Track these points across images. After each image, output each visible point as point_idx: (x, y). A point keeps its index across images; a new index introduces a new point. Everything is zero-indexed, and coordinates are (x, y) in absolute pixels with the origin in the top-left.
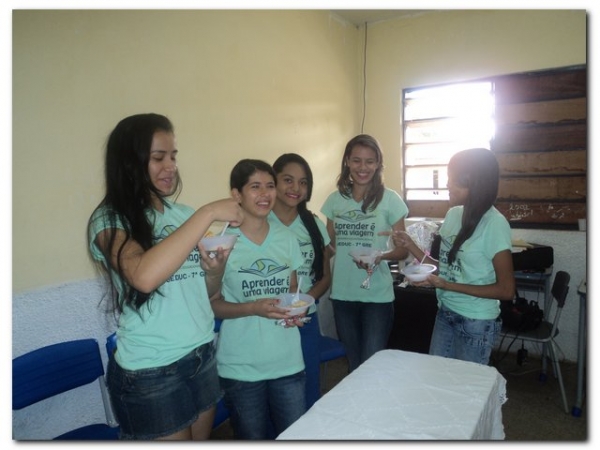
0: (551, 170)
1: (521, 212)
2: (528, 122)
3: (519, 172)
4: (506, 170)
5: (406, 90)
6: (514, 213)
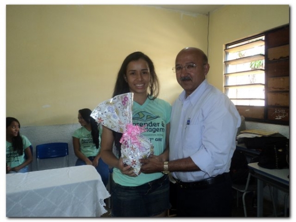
1: (281, 114)
2: (285, 58)
3: (280, 89)
4: (273, 88)
5: (227, 45)
6: (277, 114)
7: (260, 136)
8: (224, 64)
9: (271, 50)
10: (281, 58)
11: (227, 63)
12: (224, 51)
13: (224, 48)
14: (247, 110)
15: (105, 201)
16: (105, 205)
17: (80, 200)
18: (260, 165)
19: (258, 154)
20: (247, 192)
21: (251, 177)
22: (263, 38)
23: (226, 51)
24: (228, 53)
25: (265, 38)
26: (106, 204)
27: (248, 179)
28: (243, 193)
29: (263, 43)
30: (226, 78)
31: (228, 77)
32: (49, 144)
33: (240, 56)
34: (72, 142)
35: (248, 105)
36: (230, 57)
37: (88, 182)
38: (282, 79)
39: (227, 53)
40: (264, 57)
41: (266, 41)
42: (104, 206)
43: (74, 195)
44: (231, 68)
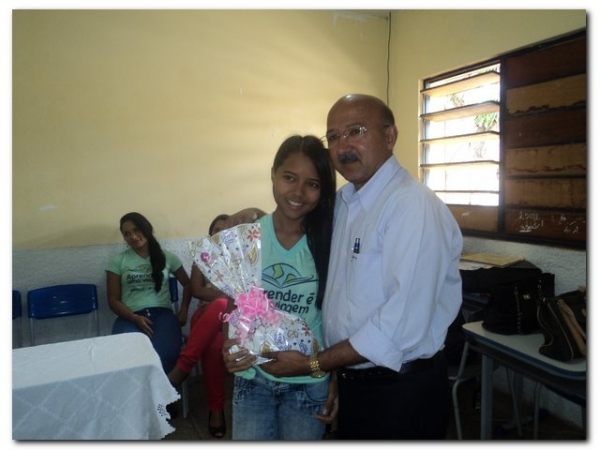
0: (563, 169)
1: (531, 222)
2: (539, 108)
3: (530, 171)
4: (516, 169)
5: (427, 81)
6: (523, 223)
7: (488, 267)
8: (419, 119)
9: (513, 93)
10: (532, 108)
11: (426, 117)
12: (419, 95)
13: (420, 87)
14: (464, 214)
15: (171, 408)
16: (169, 417)
17: (114, 407)
18: (486, 326)
19: (485, 301)
20: (462, 380)
21: (470, 351)
22: (497, 67)
23: (425, 92)
24: (429, 97)
25: (501, 68)
26: (171, 415)
27: (465, 353)
28: (455, 381)
29: (497, 79)
30: (425, 148)
31: (428, 146)
32: (55, 287)
33: (455, 103)
34: (105, 283)
35: (467, 203)
36: (432, 107)
37: (131, 371)
38: (532, 152)
39: (426, 98)
40: (498, 108)
41: (503, 74)
42: (167, 420)
43: (100, 399)
44: (435, 129)
